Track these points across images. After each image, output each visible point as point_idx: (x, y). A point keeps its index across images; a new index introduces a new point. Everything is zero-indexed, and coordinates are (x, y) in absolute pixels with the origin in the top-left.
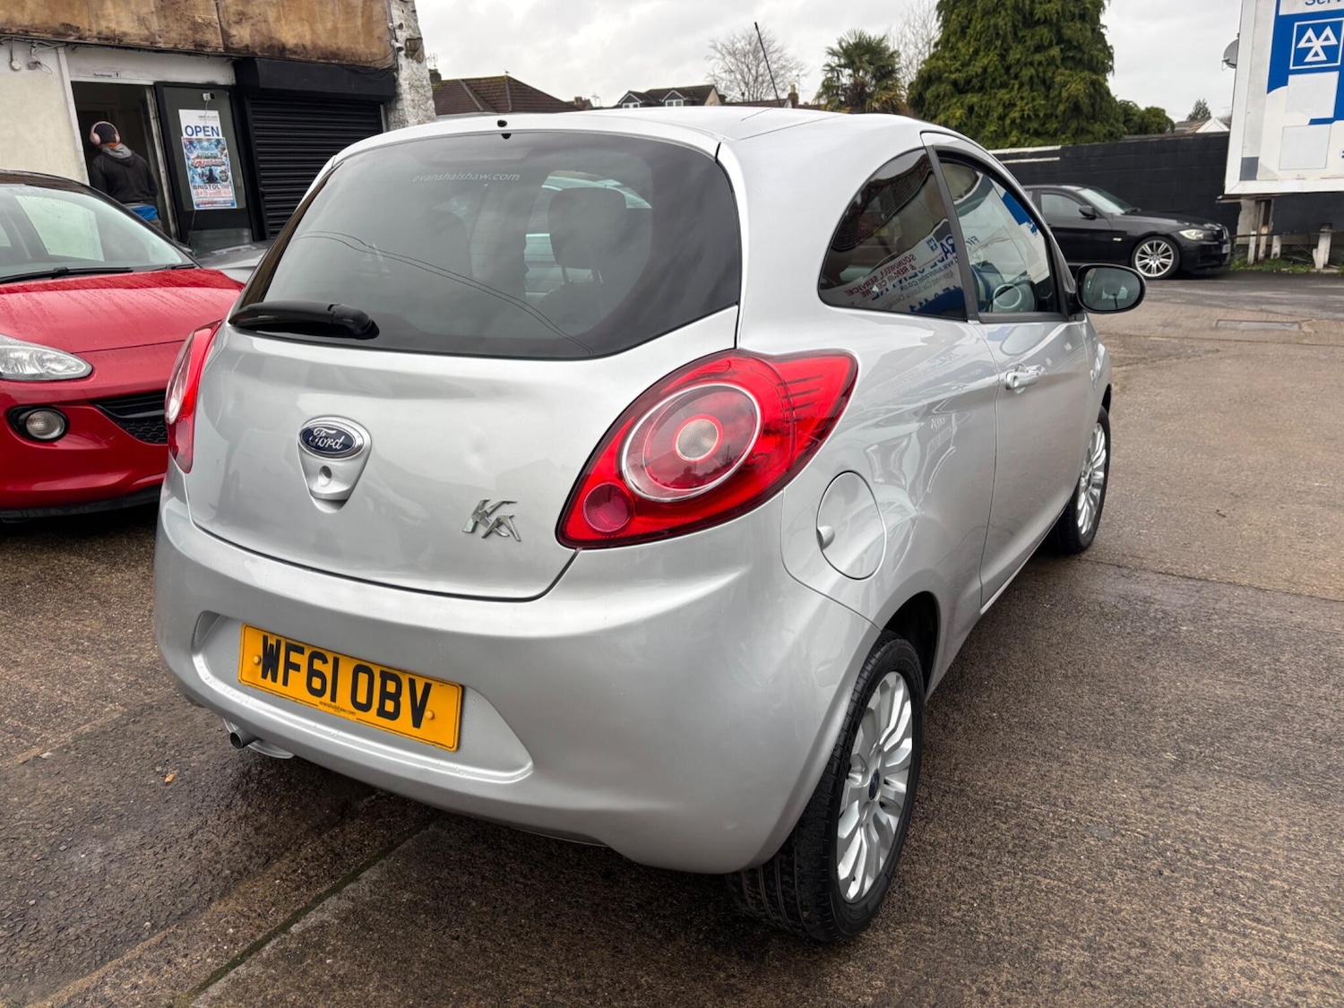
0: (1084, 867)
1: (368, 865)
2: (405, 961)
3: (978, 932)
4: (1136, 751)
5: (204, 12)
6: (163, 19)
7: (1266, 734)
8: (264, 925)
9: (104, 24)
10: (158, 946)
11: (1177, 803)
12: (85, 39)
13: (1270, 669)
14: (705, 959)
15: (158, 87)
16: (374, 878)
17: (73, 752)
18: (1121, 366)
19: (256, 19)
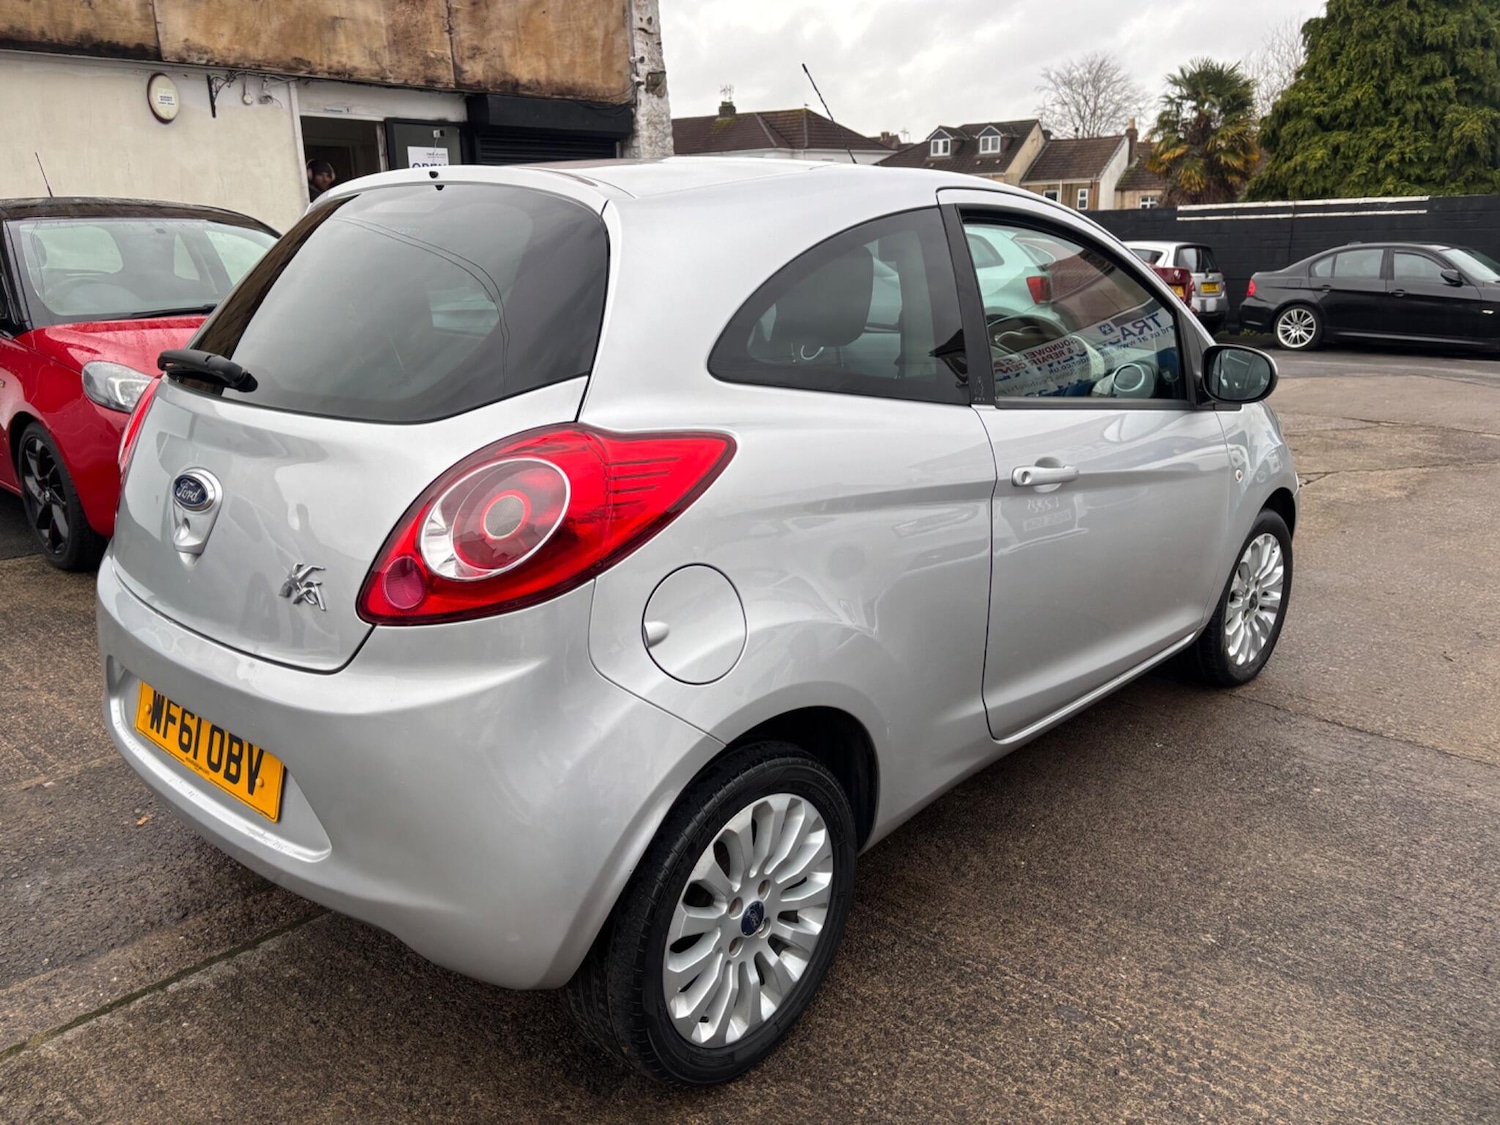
0: (1026, 1051)
1: (273, 934)
2: (255, 1037)
3: (860, 1105)
4: (1169, 927)
5: (438, 46)
6: (395, 53)
7: (1347, 929)
8: (147, 978)
9: (335, 58)
10: (46, 983)
11: (1185, 995)
12: (316, 73)
13: (1400, 852)
14: (549, 1085)
15: (389, 124)
16: (272, 948)
17: (73, 785)
18: (1425, 467)
19: (490, 54)
